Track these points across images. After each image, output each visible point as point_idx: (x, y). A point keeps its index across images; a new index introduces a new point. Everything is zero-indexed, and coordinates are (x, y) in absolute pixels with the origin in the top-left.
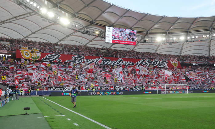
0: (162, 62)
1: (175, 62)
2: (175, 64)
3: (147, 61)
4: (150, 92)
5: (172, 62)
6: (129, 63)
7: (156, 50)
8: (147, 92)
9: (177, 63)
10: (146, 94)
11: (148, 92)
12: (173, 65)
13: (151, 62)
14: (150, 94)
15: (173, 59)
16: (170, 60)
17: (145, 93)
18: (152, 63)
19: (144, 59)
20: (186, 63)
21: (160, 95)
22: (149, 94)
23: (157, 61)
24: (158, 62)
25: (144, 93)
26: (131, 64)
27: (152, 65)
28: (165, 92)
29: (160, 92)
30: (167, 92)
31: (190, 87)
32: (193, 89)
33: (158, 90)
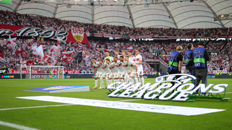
0: (58, 32)
1: (79, 34)
2: (78, 37)
3: (34, 30)
4: (13, 77)
5: (74, 34)
6: (3, 31)
7: (55, 14)
8: (7, 77)
9: (82, 35)
12: (75, 38)
13: (41, 31)
14: (12, 78)
15: (77, 28)
16: (72, 31)
18: (43, 33)
19: (30, 26)
20: (97, 36)
21: (23, 79)
23: (51, 31)
24: (53, 33)
25: (3, 77)
26: (7, 32)
27: (43, 35)
28: (36, 76)
29: (24, 76)
30: (39, 76)
31: (81, 71)
32: (85, 73)
33: (22, 74)
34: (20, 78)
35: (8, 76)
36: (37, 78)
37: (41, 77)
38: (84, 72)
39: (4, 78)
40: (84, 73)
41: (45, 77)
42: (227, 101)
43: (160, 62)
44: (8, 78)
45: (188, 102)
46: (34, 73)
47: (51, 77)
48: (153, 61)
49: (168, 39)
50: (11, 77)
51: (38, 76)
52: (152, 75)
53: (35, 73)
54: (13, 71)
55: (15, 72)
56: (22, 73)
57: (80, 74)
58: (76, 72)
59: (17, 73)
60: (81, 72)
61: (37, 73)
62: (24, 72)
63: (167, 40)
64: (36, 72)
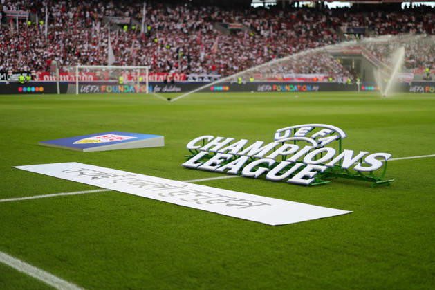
4: (41, 89)
8: (29, 89)
10: (27, 93)
11: (33, 89)
14: (39, 93)
17: (24, 89)
21: (63, 95)
22: (35, 93)
25: (20, 89)
28: (90, 88)
29: (64, 88)
30: (97, 88)
31: (187, 76)
32: (197, 81)
33: (61, 83)
34: (56, 92)
35: (31, 87)
36: (93, 91)
37: (100, 89)
38: (194, 78)
39: (23, 93)
40: (192, 81)
41: (109, 89)
42: (389, 185)
43: (363, 53)
44: (31, 93)
45: (313, 186)
46: (86, 81)
47: (122, 90)
48: (347, 53)
49: (384, 3)
50: (37, 89)
51: (95, 88)
52: (342, 84)
53: (89, 81)
54: (41, 77)
55: (47, 79)
56: (61, 81)
57: (186, 81)
58: (177, 77)
59: (51, 81)
60: (187, 78)
61: (92, 80)
62: (65, 79)
63: (380, 4)
64: (90, 78)
